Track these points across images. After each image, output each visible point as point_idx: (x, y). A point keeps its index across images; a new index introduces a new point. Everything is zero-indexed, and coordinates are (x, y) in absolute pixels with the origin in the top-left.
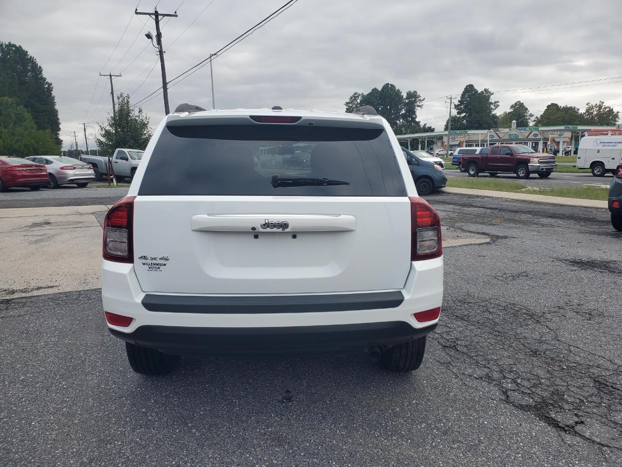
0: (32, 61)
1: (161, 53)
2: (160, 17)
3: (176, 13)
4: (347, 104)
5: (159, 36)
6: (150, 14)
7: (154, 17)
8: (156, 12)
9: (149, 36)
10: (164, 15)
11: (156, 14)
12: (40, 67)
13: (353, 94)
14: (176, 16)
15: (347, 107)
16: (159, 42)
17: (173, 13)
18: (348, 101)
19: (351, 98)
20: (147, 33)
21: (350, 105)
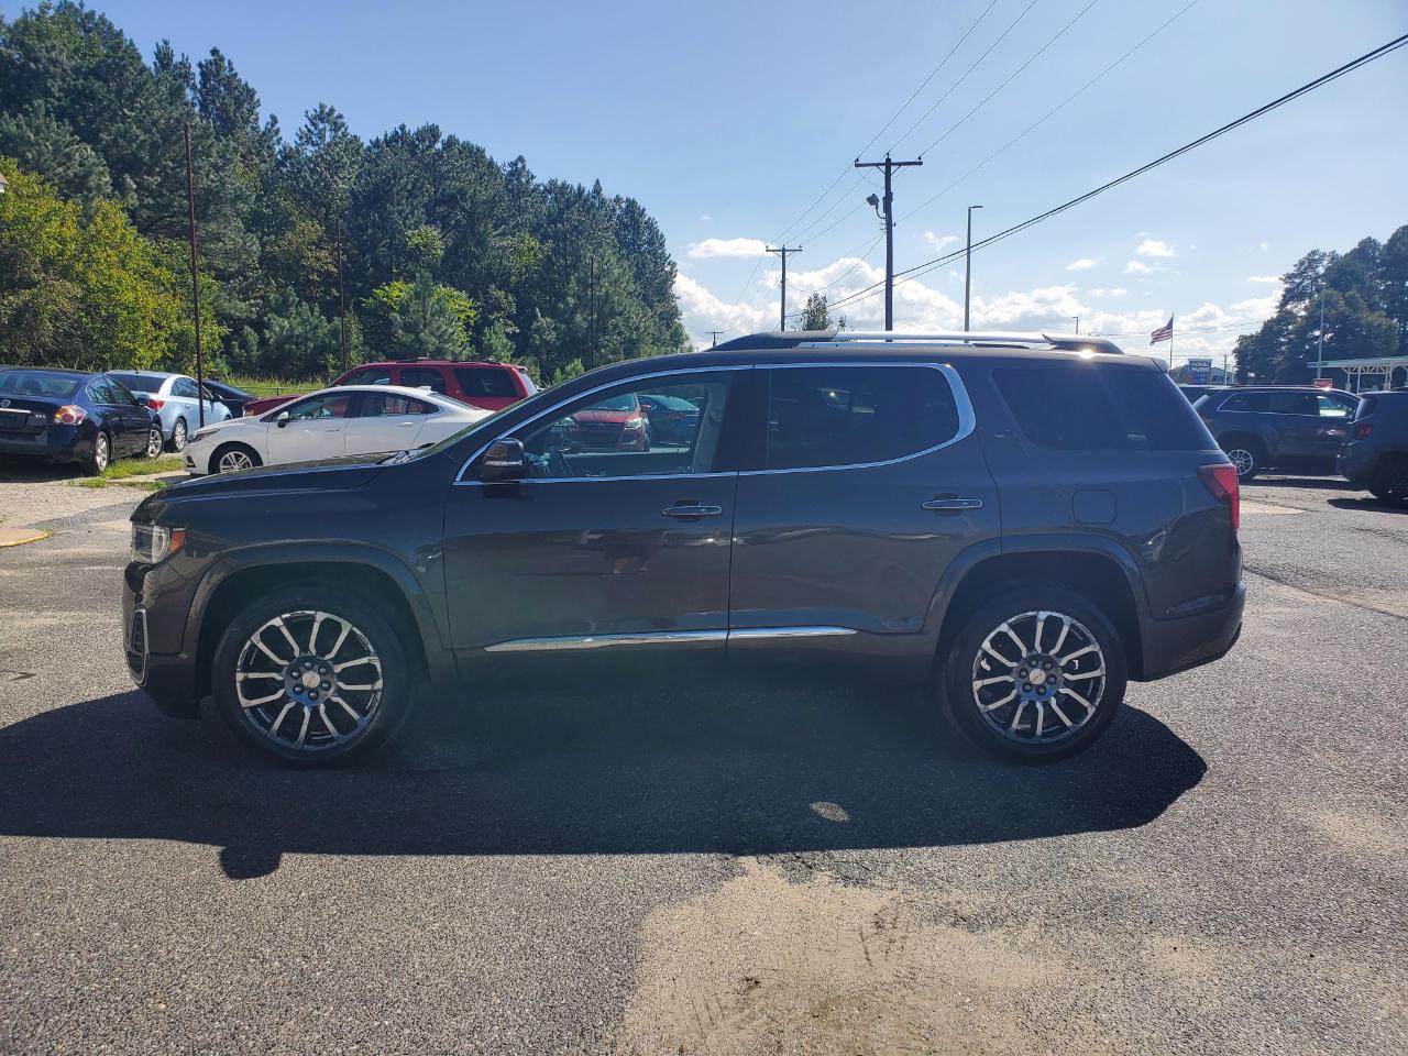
1: (889, 226)
2: (893, 168)
4: (1294, 276)
5: (888, 198)
6: (877, 165)
7: (883, 168)
8: (888, 160)
9: (873, 200)
10: (900, 164)
11: (888, 163)
13: (1305, 255)
14: (921, 163)
15: (1287, 286)
16: (888, 209)
17: (915, 160)
18: (1292, 270)
19: (1302, 263)
20: (870, 195)
21: (1297, 281)
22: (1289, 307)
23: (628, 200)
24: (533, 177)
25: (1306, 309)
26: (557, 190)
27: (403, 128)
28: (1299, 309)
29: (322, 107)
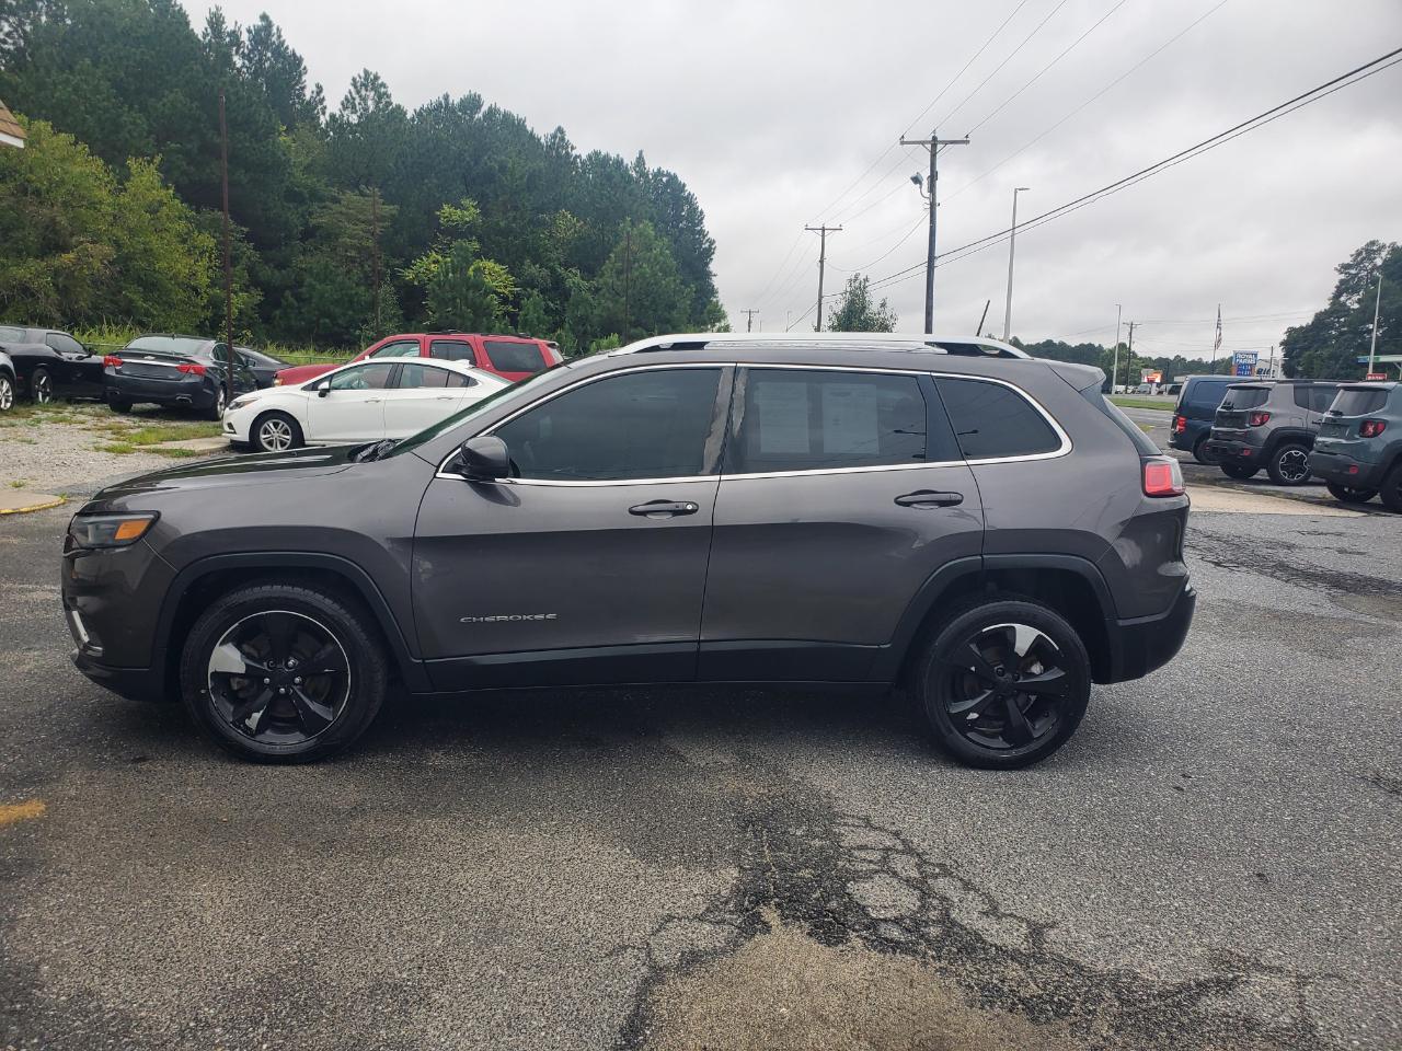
0: (689, 200)
1: (933, 206)
2: (939, 147)
3: (967, 137)
4: (1345, 268)
5: (933, 177)
6: (923, 143)
7: (929, 146)
8: (934, 138)
9: (916, 180)
10: (946, 143)
11: (934, 142)
12: (702, 212)
13: (1363, 245)
14: (967, 142)
15: (1343, 276)
16: (932, 189)
17: (962, 138)
18: (1348, 260)
19: (1359, 253)
20: (914, 174)
21: (1353, 272)
22: (1342, 299)
23: (668, 174)
24: (573, 148)
25: (1359, 301)
26: (599, 162)
27: (446, 97)
28: (1352, 302)
29: (367, 73)
